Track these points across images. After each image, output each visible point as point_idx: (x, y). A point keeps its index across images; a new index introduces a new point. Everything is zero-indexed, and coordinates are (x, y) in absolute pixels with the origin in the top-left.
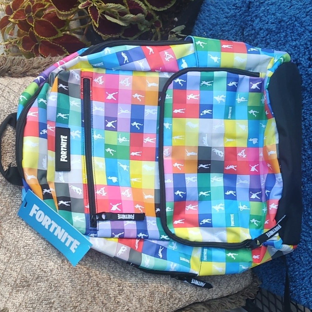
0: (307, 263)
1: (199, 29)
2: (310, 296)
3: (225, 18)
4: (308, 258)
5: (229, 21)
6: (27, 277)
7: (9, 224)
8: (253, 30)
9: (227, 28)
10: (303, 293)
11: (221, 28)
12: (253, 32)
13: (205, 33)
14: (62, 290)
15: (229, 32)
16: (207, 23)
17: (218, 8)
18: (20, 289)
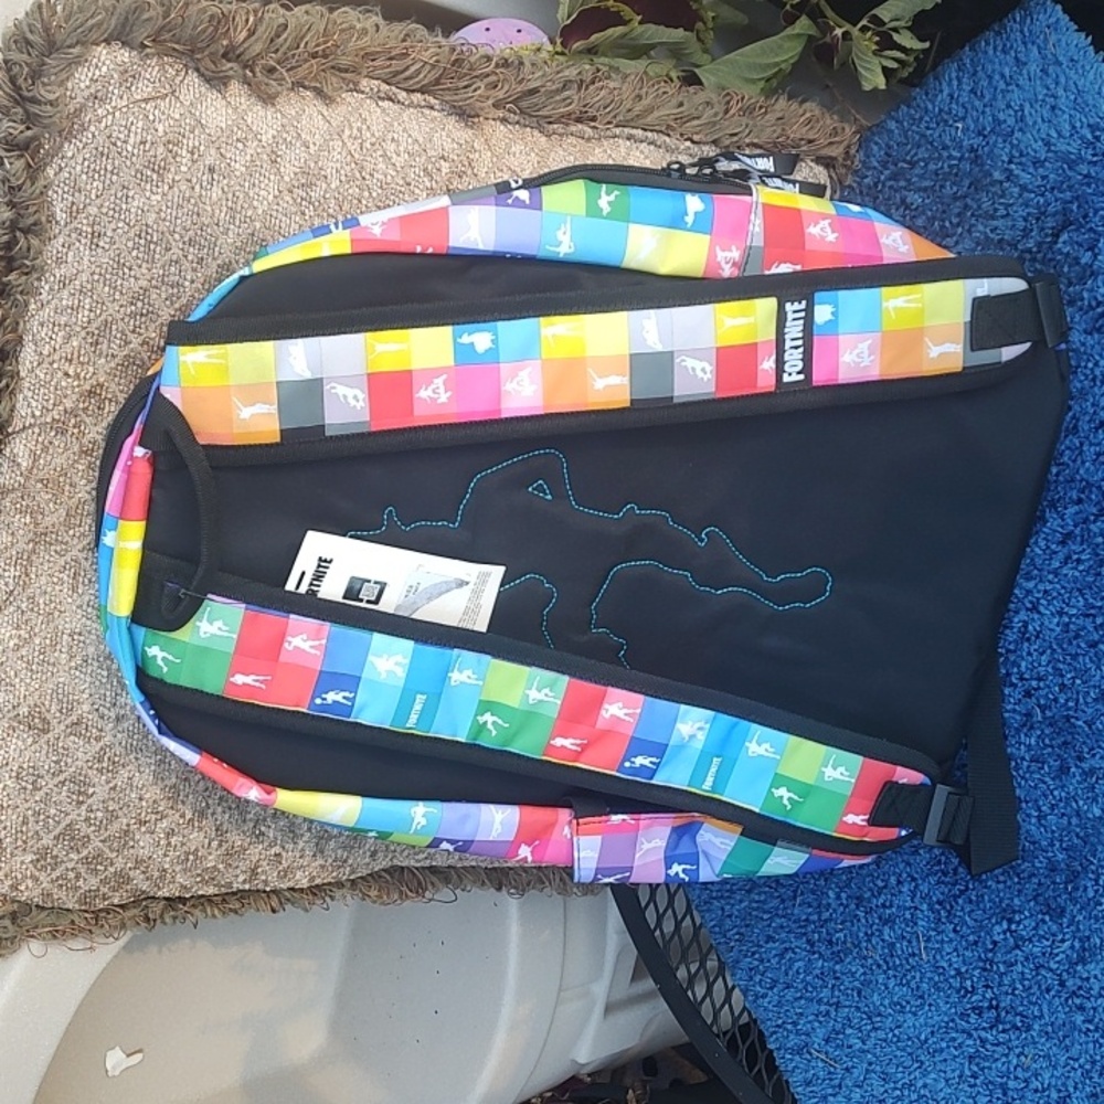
0: (804, 917)
1: (956, 96)
2: (761, 980)
3: (1043, 140)
4: (810, 910)
5: (1045, 160)
6: (48, 711)
7: (57, 557)
8: (1090, 253)
9: (1025, 178)
10: (750, 963)
11: (1010, 162)
12: (1086, 258)
13: (960, 125)
14: (126, 775)
15: (1026, 195)
16: (988, 97)
17: (1048, 89)
18: (22, 727)
